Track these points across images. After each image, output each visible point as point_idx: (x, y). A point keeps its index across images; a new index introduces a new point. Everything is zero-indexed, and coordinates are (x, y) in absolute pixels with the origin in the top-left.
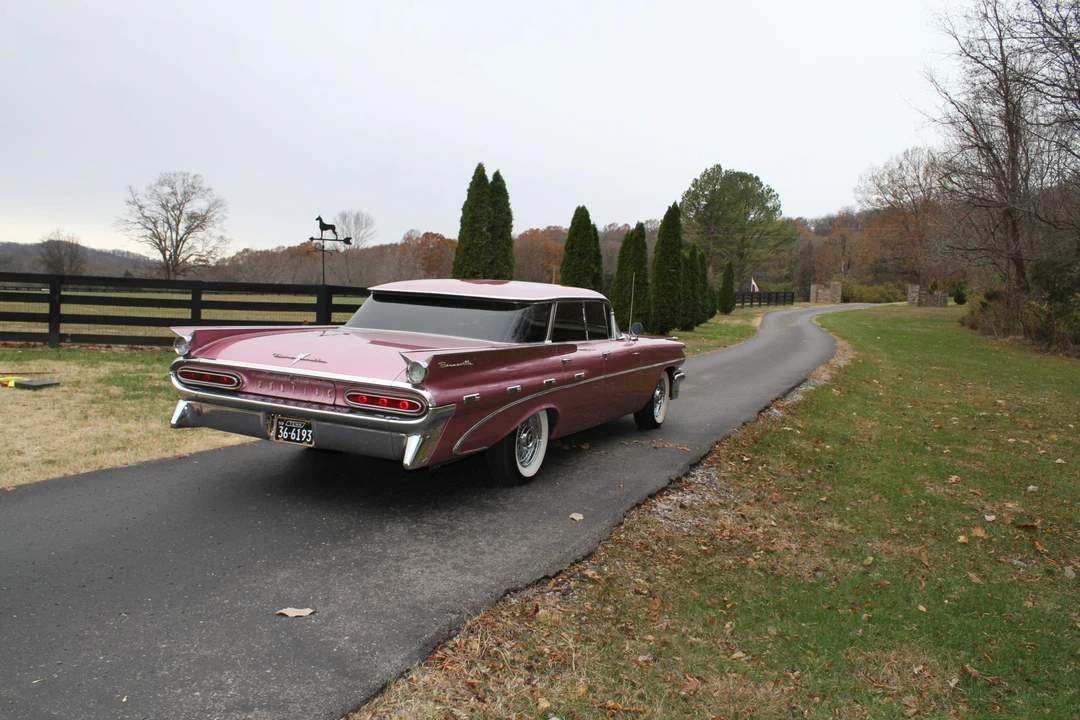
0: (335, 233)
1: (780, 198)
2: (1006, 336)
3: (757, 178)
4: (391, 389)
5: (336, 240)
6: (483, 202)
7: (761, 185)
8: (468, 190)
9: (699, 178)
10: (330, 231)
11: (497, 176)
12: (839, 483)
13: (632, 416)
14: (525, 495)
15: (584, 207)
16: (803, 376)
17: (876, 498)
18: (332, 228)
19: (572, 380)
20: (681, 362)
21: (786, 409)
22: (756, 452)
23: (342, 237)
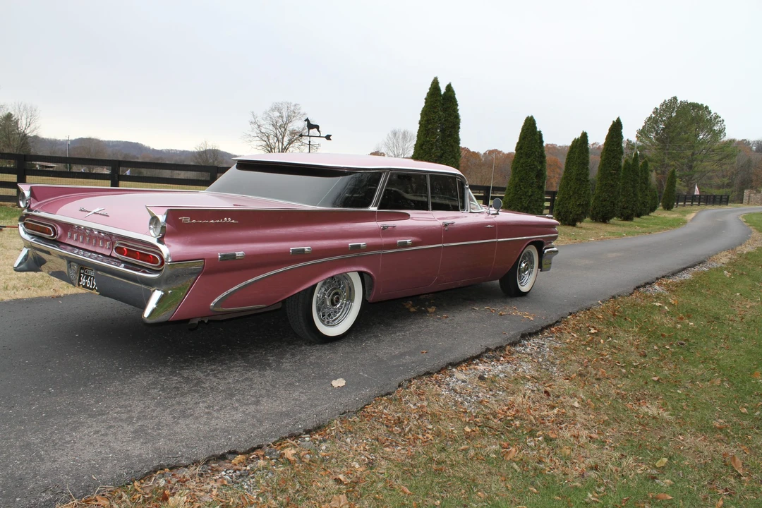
0: (319, 131)
1: (724, 123)
3: (707, 107)
4: (141, 242)
5: (320, 136)
6: (435, 108)
7: (710, 113)
8: (426, 99)
9: (658, 107)
10: (315, 130)
11: (449, 88)
12: (684, 361)
13: (498, 282)
15: (532, 117)
16: (702, 258)
17: (718, 382)
18: (317, 127)
19: (394, 246)
20: (555, 238)
21: (667, 286)
22: (609, 324)
23: (324, 134)
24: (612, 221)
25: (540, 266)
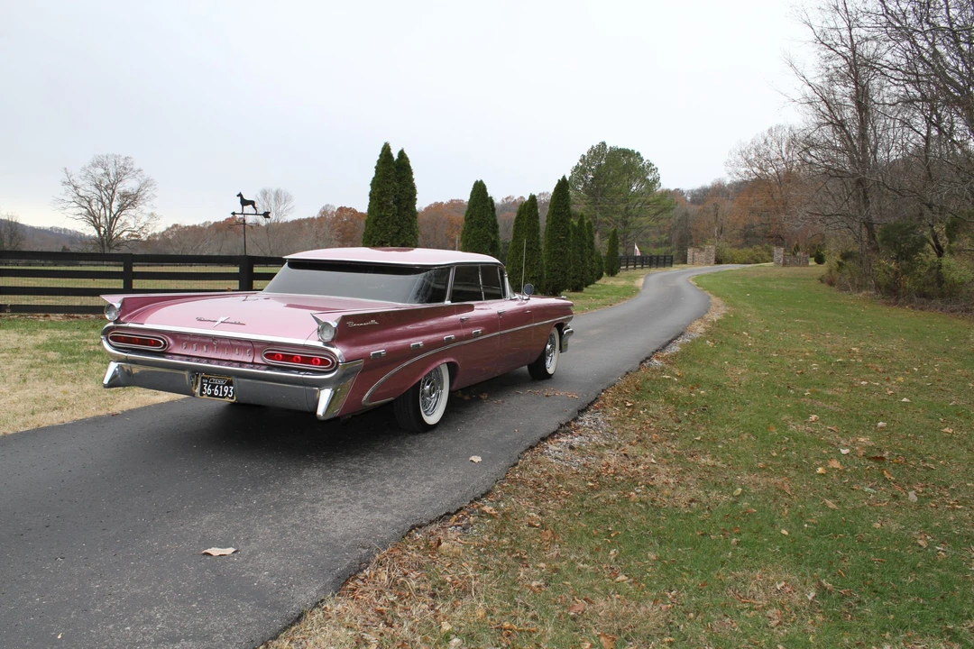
0: (255, 208)
1: (659, 171)
2: (859, 291)
3: (638, 154)
4: (305, 347)
5: (256, 214)
6: (389, 177)
7: (642, 160)
8: (376, 167)
9: (586, 154)
11: (402, 154)
12: (712, 423)
13: (526, 368)
14: (429, 440)
15: (481, 181)
16: (681, 330)
17: (745, 436)
18: (252, 203)
19: (470, 336)
20: (570, 319)
21: (665, 359)
22: (638, 398)
23: (261, 211)
24: (562, 293)
25: (561, 349)
